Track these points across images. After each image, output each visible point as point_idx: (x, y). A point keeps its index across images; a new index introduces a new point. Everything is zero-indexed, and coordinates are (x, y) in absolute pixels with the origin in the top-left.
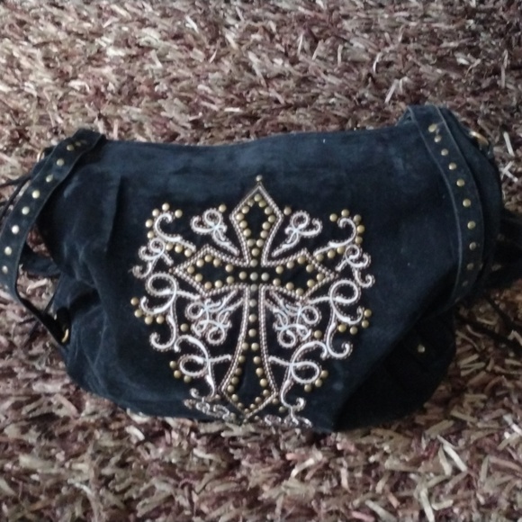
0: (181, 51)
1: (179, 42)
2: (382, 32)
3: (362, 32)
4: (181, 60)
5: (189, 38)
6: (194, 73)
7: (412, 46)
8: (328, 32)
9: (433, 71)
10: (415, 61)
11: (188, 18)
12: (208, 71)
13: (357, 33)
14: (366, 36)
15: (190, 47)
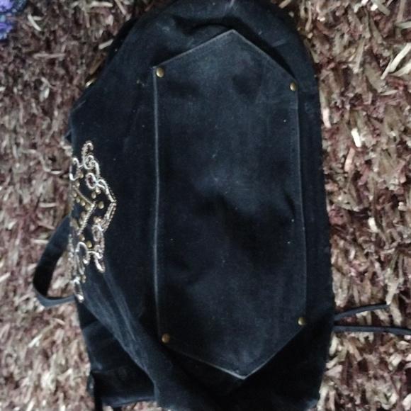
0: (57, 351)
1: (50, 353)
2: (30, 167)
3: (31, 185)
4: (64, 352)
5: (46, 344)
6: (75, 339)
7: (38, 140)
8: (33, 216)
9: (57, 119)
10: (49, 136)
11: (31, 345)
12: (71, 326)
13: (32, 190)
14: (34, 182)
15: (54, 343)
